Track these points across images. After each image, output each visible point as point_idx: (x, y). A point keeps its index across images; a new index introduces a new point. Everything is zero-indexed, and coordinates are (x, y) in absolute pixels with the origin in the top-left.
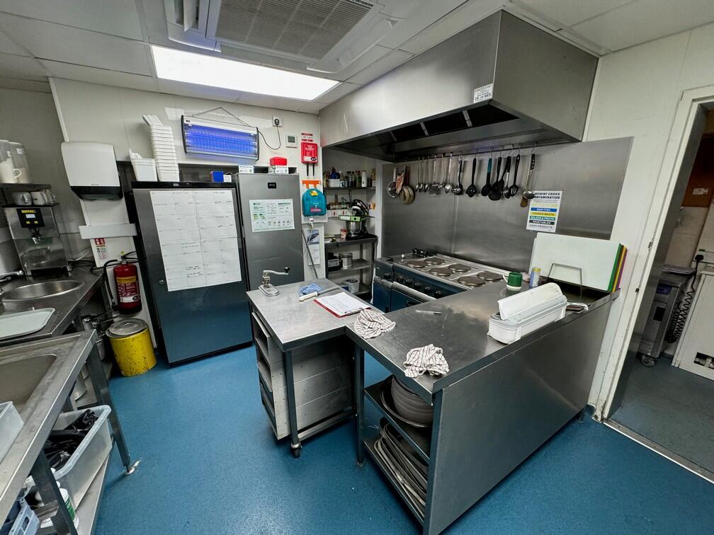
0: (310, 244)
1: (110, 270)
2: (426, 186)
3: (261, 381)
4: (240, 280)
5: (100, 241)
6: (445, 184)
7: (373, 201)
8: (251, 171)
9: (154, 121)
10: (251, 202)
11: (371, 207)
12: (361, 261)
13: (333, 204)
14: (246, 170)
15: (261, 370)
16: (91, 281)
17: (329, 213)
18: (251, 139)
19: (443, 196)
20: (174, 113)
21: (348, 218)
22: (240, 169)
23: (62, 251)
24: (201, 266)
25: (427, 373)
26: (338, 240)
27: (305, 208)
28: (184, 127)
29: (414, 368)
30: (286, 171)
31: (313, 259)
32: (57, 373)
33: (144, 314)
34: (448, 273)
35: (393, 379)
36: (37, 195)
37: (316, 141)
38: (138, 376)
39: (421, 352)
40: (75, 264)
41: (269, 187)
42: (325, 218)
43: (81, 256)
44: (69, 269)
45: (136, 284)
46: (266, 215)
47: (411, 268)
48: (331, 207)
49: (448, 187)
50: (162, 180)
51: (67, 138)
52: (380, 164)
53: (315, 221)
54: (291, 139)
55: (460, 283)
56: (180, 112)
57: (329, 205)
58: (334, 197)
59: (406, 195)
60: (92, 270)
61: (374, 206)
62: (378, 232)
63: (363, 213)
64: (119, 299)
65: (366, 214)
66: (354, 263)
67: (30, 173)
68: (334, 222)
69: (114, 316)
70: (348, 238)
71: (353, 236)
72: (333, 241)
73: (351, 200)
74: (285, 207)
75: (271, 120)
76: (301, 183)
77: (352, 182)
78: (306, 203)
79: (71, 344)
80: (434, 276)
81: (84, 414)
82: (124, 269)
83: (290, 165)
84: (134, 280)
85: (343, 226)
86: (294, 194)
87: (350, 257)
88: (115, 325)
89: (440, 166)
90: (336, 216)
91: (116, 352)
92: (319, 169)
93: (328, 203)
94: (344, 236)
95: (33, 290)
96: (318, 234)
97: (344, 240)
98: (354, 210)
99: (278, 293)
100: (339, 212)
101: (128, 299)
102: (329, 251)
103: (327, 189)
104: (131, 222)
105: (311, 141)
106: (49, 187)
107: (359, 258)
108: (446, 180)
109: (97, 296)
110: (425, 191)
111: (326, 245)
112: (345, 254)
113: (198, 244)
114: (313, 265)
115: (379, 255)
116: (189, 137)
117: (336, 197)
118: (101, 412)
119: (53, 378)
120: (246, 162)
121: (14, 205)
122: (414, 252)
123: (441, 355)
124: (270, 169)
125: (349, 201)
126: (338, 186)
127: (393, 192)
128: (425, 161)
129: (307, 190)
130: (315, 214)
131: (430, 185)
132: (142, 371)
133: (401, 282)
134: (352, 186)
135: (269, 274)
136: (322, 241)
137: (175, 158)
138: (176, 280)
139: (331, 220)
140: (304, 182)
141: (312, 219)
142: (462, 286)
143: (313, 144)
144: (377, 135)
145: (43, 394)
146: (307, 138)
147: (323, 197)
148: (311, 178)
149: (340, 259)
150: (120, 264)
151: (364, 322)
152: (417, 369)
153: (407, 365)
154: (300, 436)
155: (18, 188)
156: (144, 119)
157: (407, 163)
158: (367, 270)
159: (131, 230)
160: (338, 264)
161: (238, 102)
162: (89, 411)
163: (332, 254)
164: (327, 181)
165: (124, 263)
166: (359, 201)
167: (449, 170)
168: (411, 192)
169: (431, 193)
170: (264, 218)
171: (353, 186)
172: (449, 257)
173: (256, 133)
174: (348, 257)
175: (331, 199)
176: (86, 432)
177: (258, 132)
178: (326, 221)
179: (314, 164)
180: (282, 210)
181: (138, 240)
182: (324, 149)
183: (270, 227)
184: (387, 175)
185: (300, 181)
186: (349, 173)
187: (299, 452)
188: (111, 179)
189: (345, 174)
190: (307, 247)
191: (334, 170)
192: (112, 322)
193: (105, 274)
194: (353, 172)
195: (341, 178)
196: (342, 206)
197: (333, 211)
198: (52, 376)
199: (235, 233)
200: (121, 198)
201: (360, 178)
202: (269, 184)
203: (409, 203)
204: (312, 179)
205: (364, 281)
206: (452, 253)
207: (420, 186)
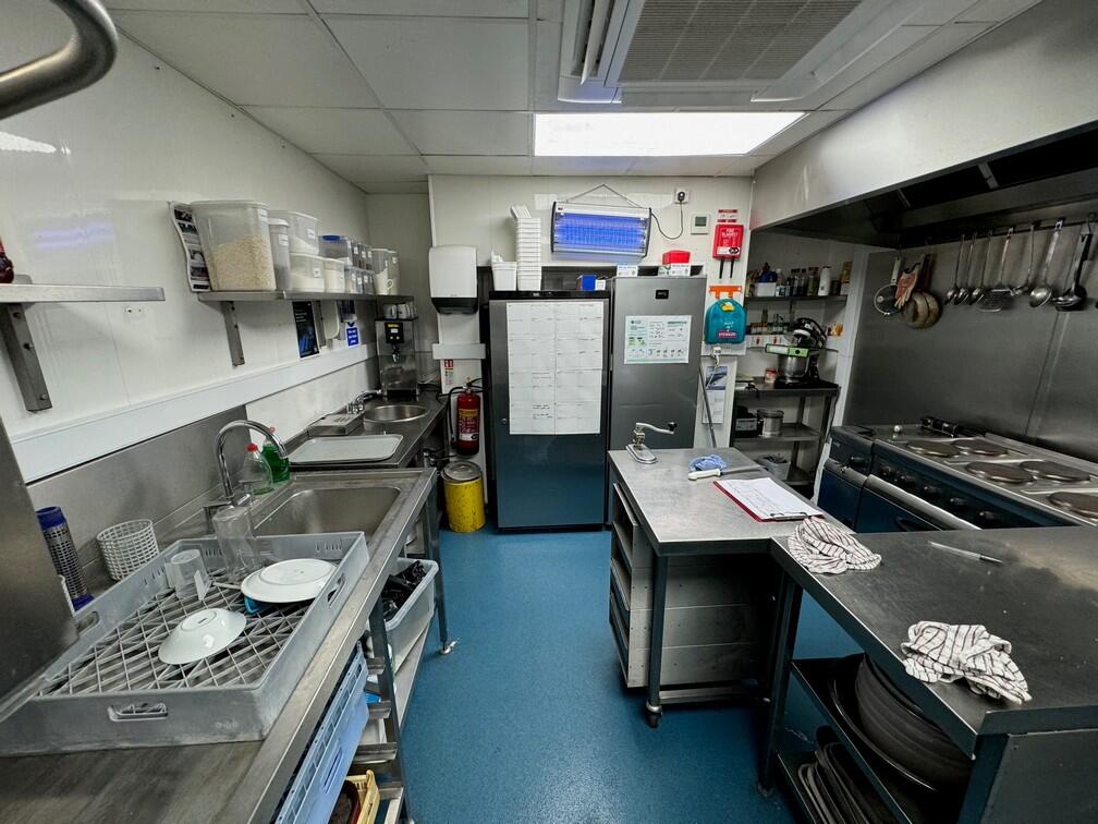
0: (710, 388)
1: (454, 398)
2: (975, 293)
3: (614, 588)
4: (598, 432)
5: (449, 362)
6: (1031, 287)
7: (839, 321)
8: (633, 273)
9: (522, 213)
10: (629, 319)
11: (834, 331)
12: (798, 427)
13: (757, 326)
14: (627, 271)
15: (614, 571)
16: (434, 409)
17: (750, 340)
18: (640, 226)
19: (1022, 313)
20: (544, 201)
21: (784, 351)
22: (618, 272)
23: (414, 371)
24: (552, 406)
25: (962, 683)
26: (759, 387)
27: (708, 331)
28: (555, 216)
29: (928, 663)
30: (687, 271)
31: (712, 413)
32: (399, 511)
33: (479, 459)
34: (1018, 477)
35: (863, 665)
36: (402, 308)
37: (743, 220)
38: (464, 533)
39: (951, 635)
40: (423, 387)
41: (658, 297)
42: (742, 349)
43: (429, 379)
44: (418, 393)
45: (476, 419)
46: (647, 340)
47: (917, 454)
48: (754, 330)
49: (1039, 294)
50: (521, 289)
51: (435, 244)
52: (862, 254)
53: (723, 353)
54: (701, 222)
55: (1056, 505)
56: (553, 198)
57: (751, 326)
58: (761, 313)
59: (919, 310)
60: (437, 396)
61: (840, 331)
62: (843, 378)
63: (815, 343)
64: (458, 436)
65: (820, 344)
66: (784, 428)
67: (400, 284)
68: (755, 356)
69: (451, 454)
70: (779, 384)
71: (789, 381)
72: (750, 387)
73: (792, 318)
74: (678, 328)
75: (672, 196)
76: (708, 289)
77: (799, 287)
78: (713, 322)
79: (413, 480)
80: (979, 479)
81: (414, 565)
82: (467, 399)
83: (693, 262)
84: (476, 415)
85: (773, 363)
86: (695, 307)
87: (779, 417)
88: (451, 465)
89: (1022, 251)
90: (760, 345)
91: (448, 501)
92: (742, 268)
93: (749, 324)
94: (771, 380)
95: (386, 412)
96: (725, 374)
97: (771, 388)
98: (798, 336)
99: (654, 461)
100: (767, 339)
101: (467, 437)
102: (739, 404)
103: (751, 300)
104: (481, 342)
105: (734, 221)
106: (411, 299)
107: (794, 421)
108: (1037, 277)
109: (439, 428)
110: (971, 301)
111: (737, 393)
112: (770, 412)
113: (552, 374)
114: (711, 423)
115: (838, 420)
116: (559, 231)
117: (765, 313)
118: (430, 567)
119: (396, 516)
120: (628, 260)
121: (383, 319)
122: (925, 423)
123: (1005, 658)
124: (663, 270)
125: (787, 320)
126: (772, 295)
127: (889, 305)
128: (979, 241)
129: (716, 301)
130: (724, 341)
131: (987, 291)
132: (470, 529)
133: (889, 478)
134: (798, 295)
135: (645, 430)
136: (730, 384)
137: (539, 259)
138: (520, 422)
139: (750, 352)
140: (712, 289)
141: (719, 348)
142: (1062, 512)
143: (736, 226)
144: (865, 201)
145: (387, 531)
146: (727, 216)
147: (742, 312)
148: (726, 281)
149: (759, 419)
150: (465, 392)
151: (811, 540)
152: (938, 667)
153: (910, 650)
154: (663, 695)
155: (389, 300)
156: (512, 211)
157: (930, 249)
158: (807, 445)
159: (479, 352)
160: (755, 428)
161: (630, 173)
162: (418, 562)
163: (746, 409)
164: (752, 286)
165: (469, 392)
166: (809, 321)
167: (1049, 258)
168: (933, 305)
169: (986, 306)
170: (643, 343)
171: (801, 292)
172: (1020, 444)
173: (647, 216)
174: (775, 417)
175: (755, 316)
176: (414, 587)
177: (651, 214)
178: (742, 353)
179: (733, 259)
180: (672, 333)
181: (486, 364)
182: (755, 233)
183: (651, 357)
184: (876, 274)
185: (708, 285)
186: (794, 271)
187: (657, 720)
188: (468, 290)
189: (787, 274)
190: (705, 394)
191: (767, 267)
192: (448, 462)
193: (449, 403)
194: (804, 271)
195: (779, 280)
196: (774, 329)
197: (756, 337)
198: (394, 513)
199: (600, 364)
200: (475, 312)
201: (817, 281)
202: (657, 291)
203: (923, 327)
204: (729, 283)
205: (799, 463)
206: (1032, 434)
207: (957, 290)
